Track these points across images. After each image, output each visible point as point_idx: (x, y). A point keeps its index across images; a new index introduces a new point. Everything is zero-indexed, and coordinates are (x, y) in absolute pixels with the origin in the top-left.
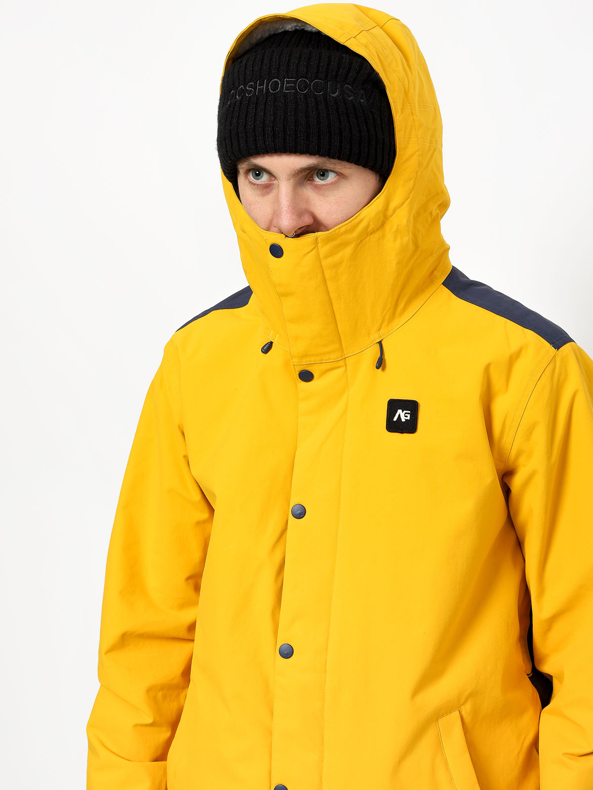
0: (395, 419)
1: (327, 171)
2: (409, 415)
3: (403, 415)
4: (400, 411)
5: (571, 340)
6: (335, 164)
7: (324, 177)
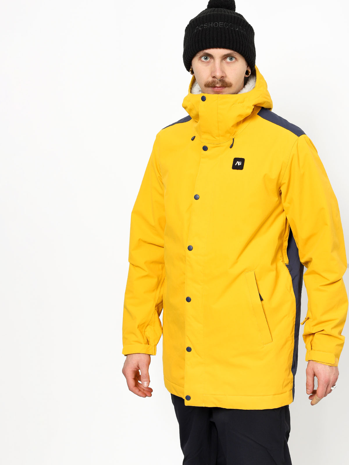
0: (236, 165)
1: (233, 57)
2: (241, 163)
3: (239, 163)
4: (238, 162)
5: (305, 134)
6: (236, 54)
7: (231, 59)
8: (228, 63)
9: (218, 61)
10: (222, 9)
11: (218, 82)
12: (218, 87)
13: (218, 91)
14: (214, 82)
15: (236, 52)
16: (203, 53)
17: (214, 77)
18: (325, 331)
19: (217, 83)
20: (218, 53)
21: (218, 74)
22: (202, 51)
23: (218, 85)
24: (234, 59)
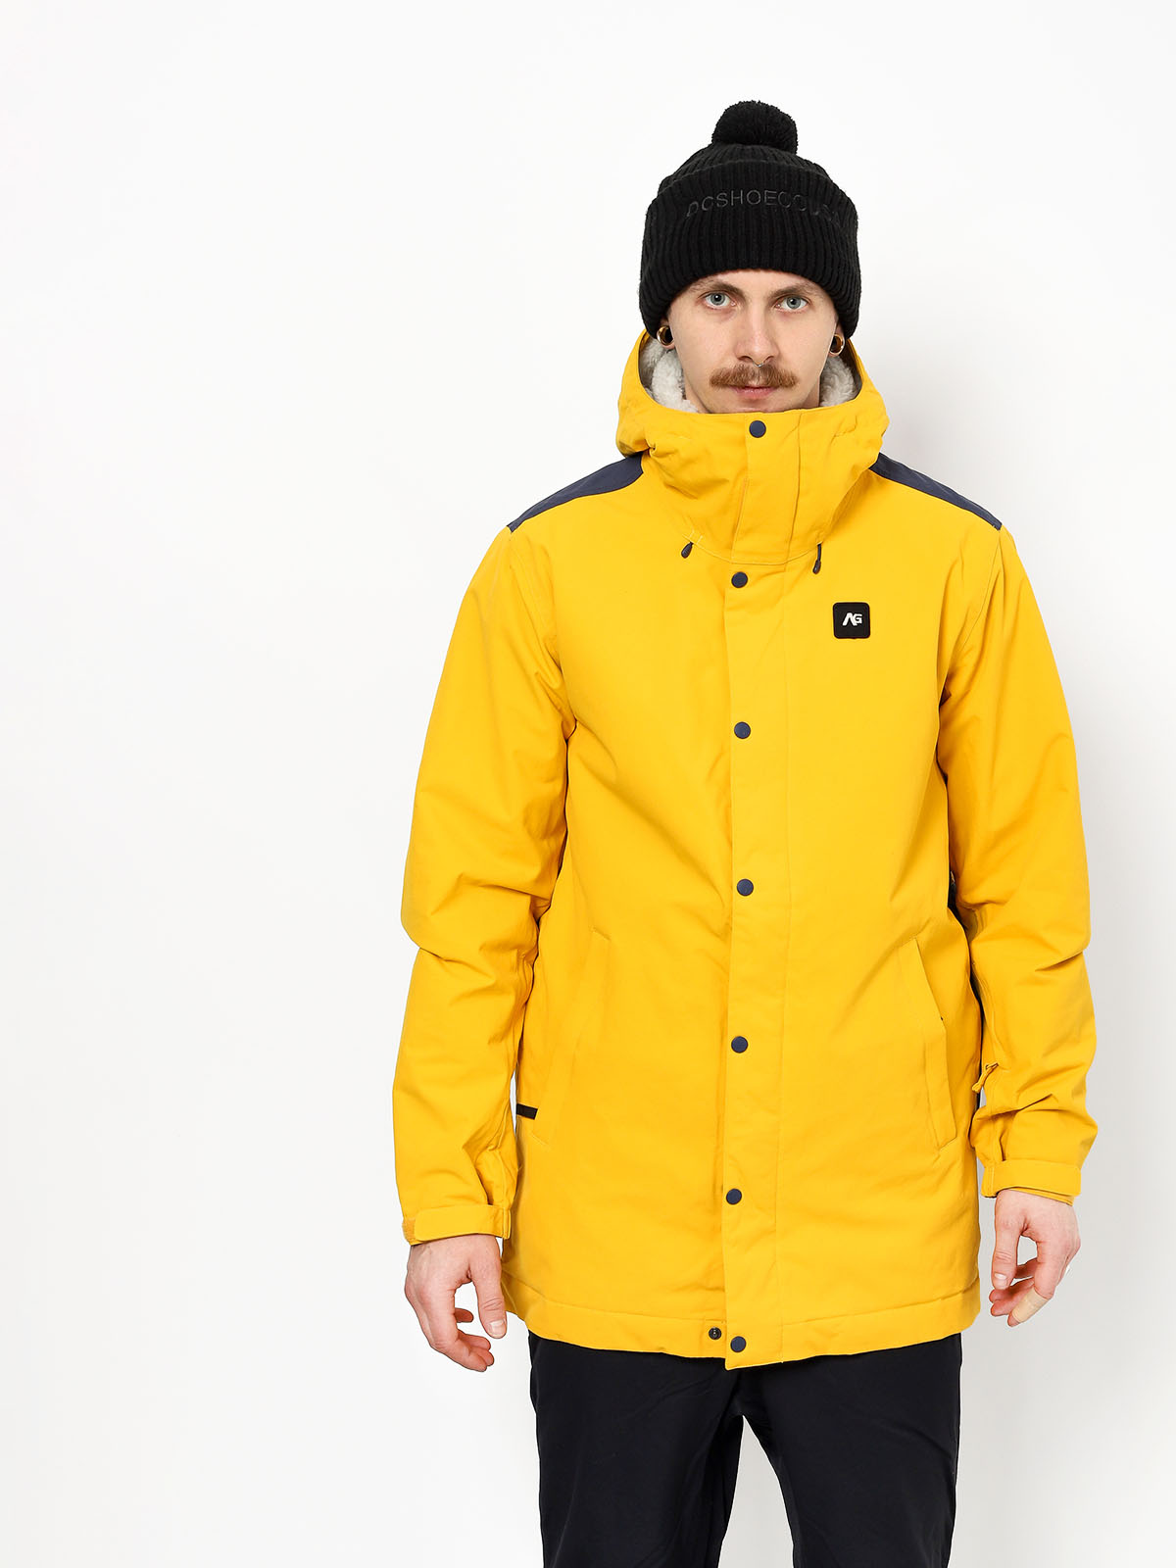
0: (845, 623)
1: (799, 298)
2: (860, 618)
3: (853, 619)
4: (849, 615)
6: (811, 288)
7: (793, 303)
8: (785, 314)
9: (756, 307)
10: (766, 149)
11: (757, 371)
12: (754, 388)
13: (754, 398)
14: (742, 371)
15: (811, 284)
16: (713, 283)
17: (743, 358)
18: (1055, 1098)
19: (753, 377)
20: (758, 283)
21: (759, 350)
22: (710, 278)
23: (754, 383)
24: (803, 303)
